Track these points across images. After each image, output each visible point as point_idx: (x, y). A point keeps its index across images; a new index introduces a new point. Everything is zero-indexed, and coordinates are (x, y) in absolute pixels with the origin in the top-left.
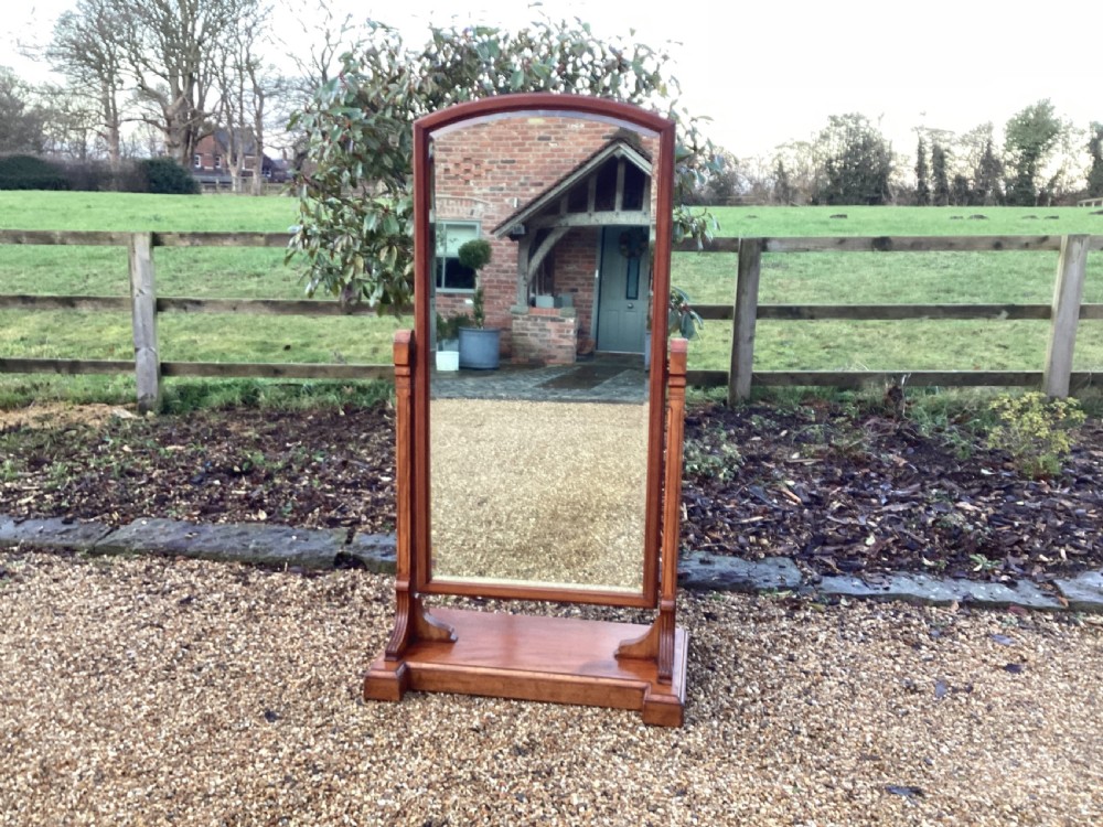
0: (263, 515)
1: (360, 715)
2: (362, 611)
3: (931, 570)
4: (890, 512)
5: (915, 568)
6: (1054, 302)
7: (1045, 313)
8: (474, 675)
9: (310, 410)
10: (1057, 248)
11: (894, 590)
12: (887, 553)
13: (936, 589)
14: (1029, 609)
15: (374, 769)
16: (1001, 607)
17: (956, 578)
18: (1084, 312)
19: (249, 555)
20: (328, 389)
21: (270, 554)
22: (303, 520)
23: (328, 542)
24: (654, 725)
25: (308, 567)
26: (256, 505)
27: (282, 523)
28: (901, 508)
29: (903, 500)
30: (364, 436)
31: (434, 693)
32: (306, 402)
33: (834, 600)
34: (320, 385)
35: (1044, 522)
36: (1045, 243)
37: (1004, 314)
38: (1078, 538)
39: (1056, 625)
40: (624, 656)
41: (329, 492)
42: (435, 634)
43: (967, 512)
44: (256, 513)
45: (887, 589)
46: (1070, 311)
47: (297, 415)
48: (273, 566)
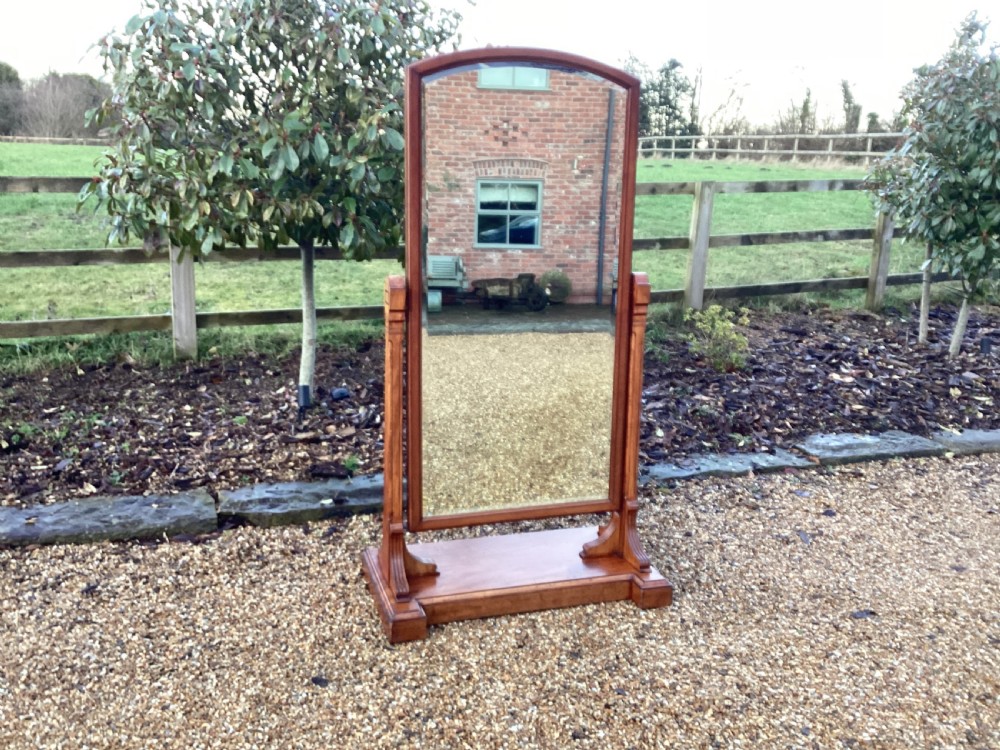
0: (90, 488)
1: (405, 658)
2: (291, 566)
3: (712, 450)
4: (655, 409)
5: (701, 450)
6: (691, 235)
7: (684, 244)
8: (485, 599)
9: (39, 372)
10: (692, 192)
11: (704, 469)
12: (675, 441)
13: (732, 464)
14: (798, 468)
15: (471, 701)
16: (780, 470)
17: (732, 453)
18: (713, 242)
19: (117, 531)
20: (48, 348)
21: (141, 527)
22: (145, 486)
23: (195, 505)
24: (650, 608)
25: (191, 532)
26: (75, 479)
27: (122, 492)
28: (660, 405)
29: (657, 399)
30: (128, 393)
31: (447, 624)
32: (31, 364)
33: (670, 483)
34: (36, 344)
35: (763, 403)
36: (685, 189)
37: (658, 246)
38: (791, 412)
39: (821, 477)
40: (589, 557)
41: (150, 454)
42: (422, 570)
43: (708, 402)
44: (82, 487)
45: (698, 469)
46: (703, 241)
47: (29, 379)
48: (151, 538)
